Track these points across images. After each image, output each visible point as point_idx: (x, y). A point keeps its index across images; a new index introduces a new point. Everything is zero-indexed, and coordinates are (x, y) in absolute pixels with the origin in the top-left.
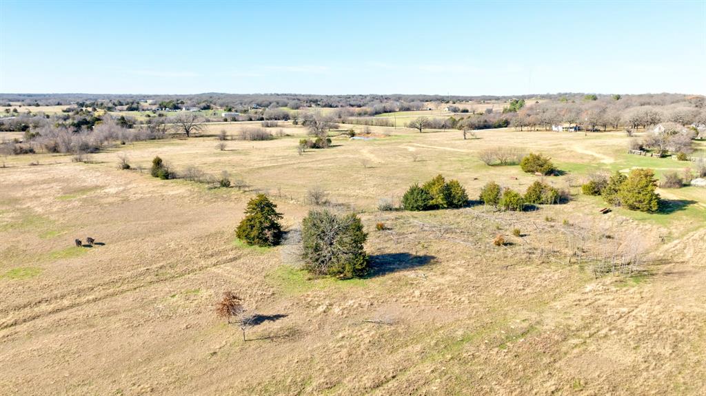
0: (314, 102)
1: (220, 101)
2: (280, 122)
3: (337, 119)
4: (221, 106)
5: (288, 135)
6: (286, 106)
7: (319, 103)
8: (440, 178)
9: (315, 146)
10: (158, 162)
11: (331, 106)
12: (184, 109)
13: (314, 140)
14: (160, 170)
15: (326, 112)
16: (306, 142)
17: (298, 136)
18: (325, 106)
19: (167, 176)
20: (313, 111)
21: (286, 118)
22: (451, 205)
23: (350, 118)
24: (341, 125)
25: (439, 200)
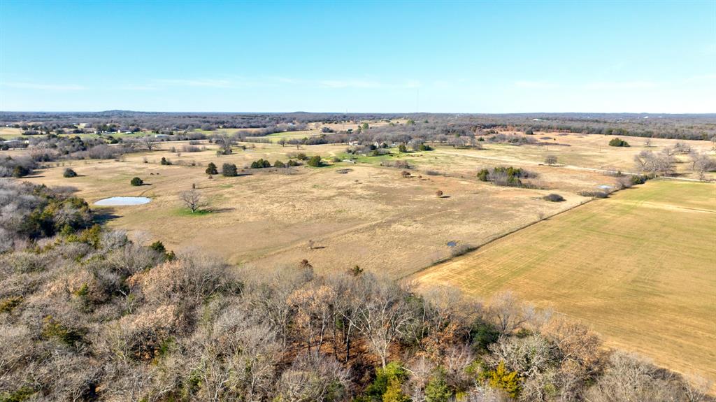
0: (221, 123)
1: (148, 125)
2: (201, 141)
3: (238, 139)
4: (148, 129)
5: (208, 149)
6: (199, 127)
7: (225, 124)
8: (262, 160)
9: (224, 154)
10: (164, 159)
11: (235, 127)
12: (119, 131)
13: (224, 151)
14: (164, 162)
15: (231, 132)
16: (220, 152)
17: (214, 150)
18: (231, 127)
19: (169, 164)
20: (221, 131)
21: (203, 137)
22: (265, 167)
23: (247, 138)
24: (240, 143)
25: (261, 165)
